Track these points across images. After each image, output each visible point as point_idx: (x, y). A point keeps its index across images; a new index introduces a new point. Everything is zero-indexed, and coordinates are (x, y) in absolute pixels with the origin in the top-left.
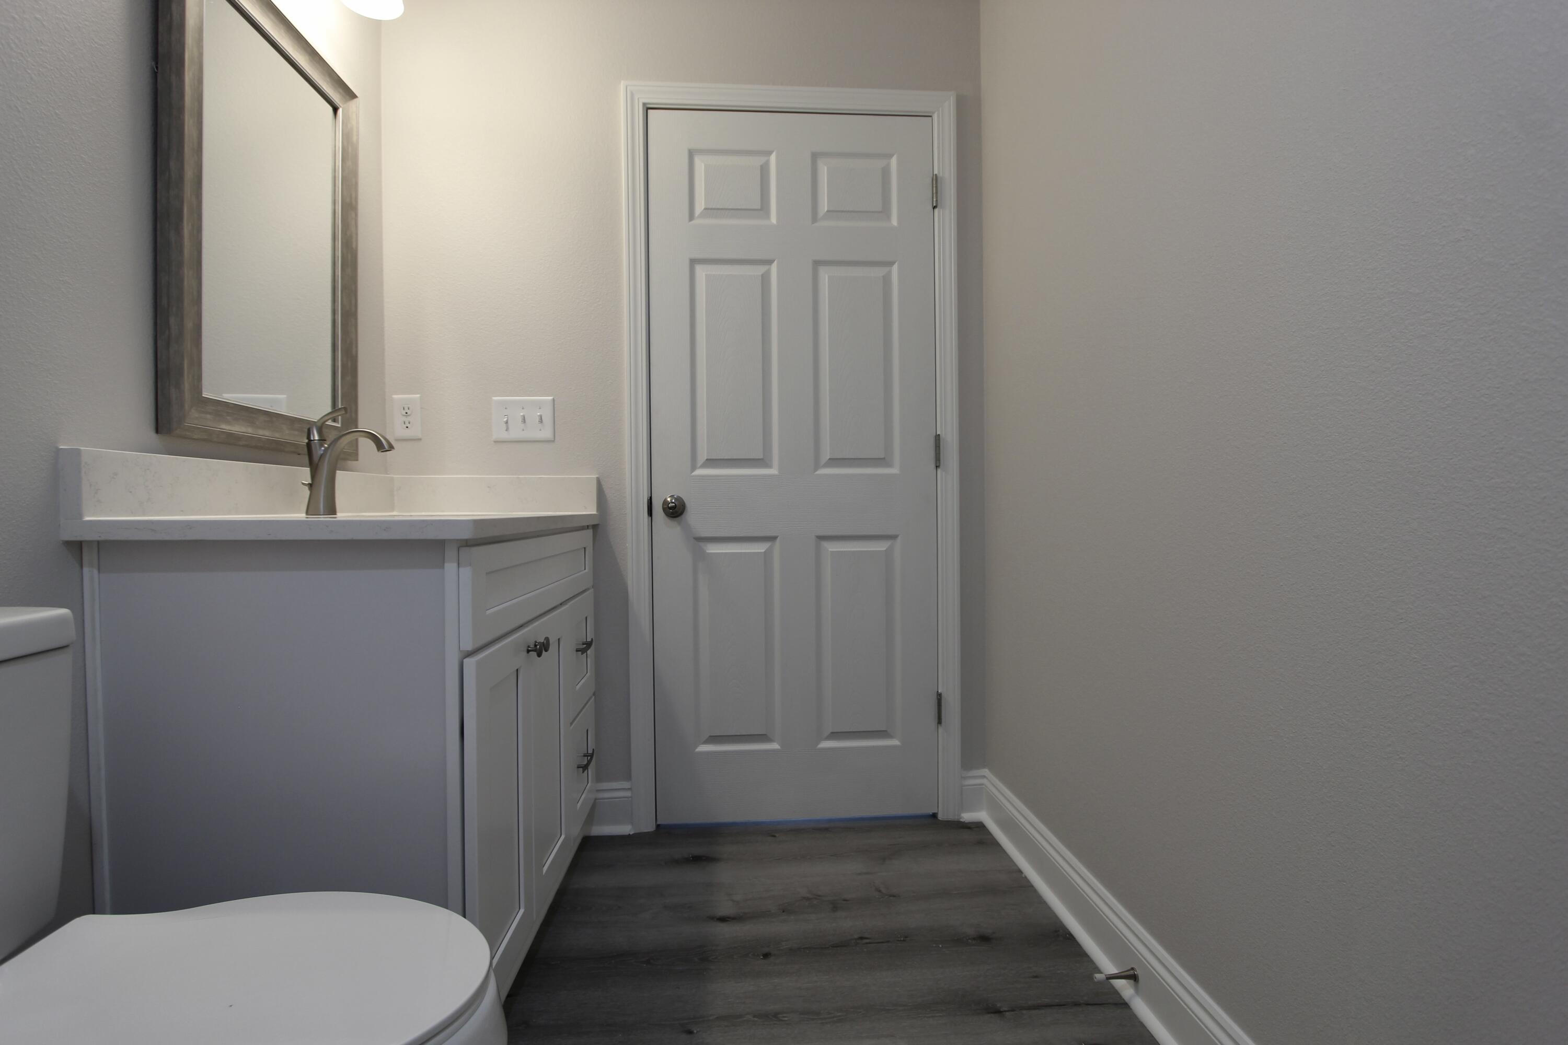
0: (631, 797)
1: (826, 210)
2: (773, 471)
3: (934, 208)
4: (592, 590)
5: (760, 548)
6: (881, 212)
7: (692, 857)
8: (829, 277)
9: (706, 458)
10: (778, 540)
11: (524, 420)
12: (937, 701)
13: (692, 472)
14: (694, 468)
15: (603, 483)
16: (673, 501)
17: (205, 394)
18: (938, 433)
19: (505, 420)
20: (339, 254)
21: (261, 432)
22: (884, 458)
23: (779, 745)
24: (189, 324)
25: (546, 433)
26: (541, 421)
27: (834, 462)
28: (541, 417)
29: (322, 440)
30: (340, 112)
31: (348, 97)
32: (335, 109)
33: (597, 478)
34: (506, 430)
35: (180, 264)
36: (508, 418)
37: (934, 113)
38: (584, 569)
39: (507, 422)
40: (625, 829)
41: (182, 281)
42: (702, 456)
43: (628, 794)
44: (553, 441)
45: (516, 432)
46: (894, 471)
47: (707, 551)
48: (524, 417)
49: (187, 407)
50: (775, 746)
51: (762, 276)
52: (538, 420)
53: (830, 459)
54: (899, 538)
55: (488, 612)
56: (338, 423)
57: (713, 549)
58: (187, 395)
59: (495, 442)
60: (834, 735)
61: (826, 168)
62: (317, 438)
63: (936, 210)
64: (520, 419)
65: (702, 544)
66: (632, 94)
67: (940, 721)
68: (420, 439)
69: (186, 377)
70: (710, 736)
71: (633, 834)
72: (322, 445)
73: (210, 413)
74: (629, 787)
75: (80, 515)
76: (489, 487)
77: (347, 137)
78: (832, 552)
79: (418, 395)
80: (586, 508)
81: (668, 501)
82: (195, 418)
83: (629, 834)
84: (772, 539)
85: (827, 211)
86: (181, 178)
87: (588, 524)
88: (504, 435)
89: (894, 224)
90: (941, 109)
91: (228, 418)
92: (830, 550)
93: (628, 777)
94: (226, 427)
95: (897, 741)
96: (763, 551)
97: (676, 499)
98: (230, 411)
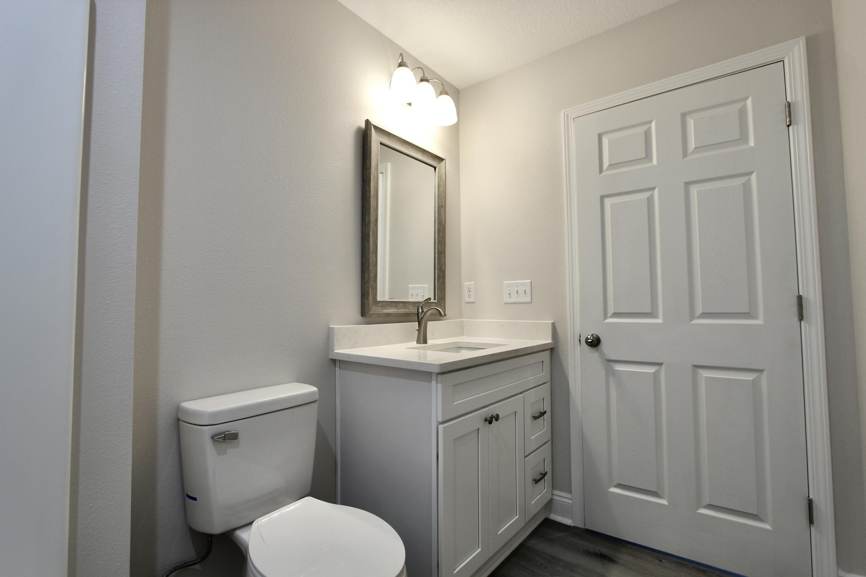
0: (572, 504)
1: (693, 147)
2: (659, 321)
3: (788, 126)
4: (549, 384)
5: (651, 370)
6: (740, 139)
7: (600, 554)
8: (697, 191)
9: (613, 312)
10: (664, 365)
11: (517, 293)
12: (808, 505)
13: (604, 320)
14: (605, 317)
15: (556, 325)
16: (591, 338)
17: (379, 299)
18: (800, 294)
19: (509, 293)
20: (437, 228)
21: (400, 310)
22: (749, 313)
23: (667, 502)
24: (372, 275)
25: (528, 299)
26: (525, 293)
27: (705, 315)
28: (525, 290)
29: (423, 312)
30: (437, 169)
31: (440, 161)
32: (435, 168)
33: (553, 322)
34: (510, 298)
35: (369, 254)
36: (510, 292)
37: (784, 57)
38: (542, 372)
39: (510, 294)
40: (568, 522)
41: (369, 260)
42: (611, 311)
43: (570, 502)
44: (531, 303)
45: (514, 299)
46: (759, 322)
47: (615, 369)
48: (518, 291)
49: (371, 306)
50: (664, 502)
51: (648, 198)
52: (524, 292)
53: (702, 313)
54: (765, 371)
55: (455, 403)
56: (436, 300)
57: (619, 368)
58: (371, 301)
59: (505, 303)
60: (710, 506)
61: (692, 120)
62: (421, 311)
63: (791, 128)
64: (516, 292)
65: (612, 364)
66: (567, 115)
67: (811, 521)
68: (474, 303)
69: (370, 295)
70: (618, 484)
71: (573, 526)
72: (422, 314)
73: (379, 307)
74: (571, 498)
75: (334, 351)
76: (501, 326)
77: (440, 178)
78: (705, 377)
79: (474, 282)
80: (546, 340)
81: (588, 338)
82: (374, 310)
83: (570, 526)
84: (660, 364)
85: (695, 148)
86: (369, 222)
87: (548, 348)
88: (509, 300)
89: (751, 145)
90: (791, 53)
91: (387, 307)
92: (704, 375)
93: (570, 492)
94: (385, 311)
95: (769, 526)
96: (653, 371)
97: (593, 337)
98: (388, 304)
